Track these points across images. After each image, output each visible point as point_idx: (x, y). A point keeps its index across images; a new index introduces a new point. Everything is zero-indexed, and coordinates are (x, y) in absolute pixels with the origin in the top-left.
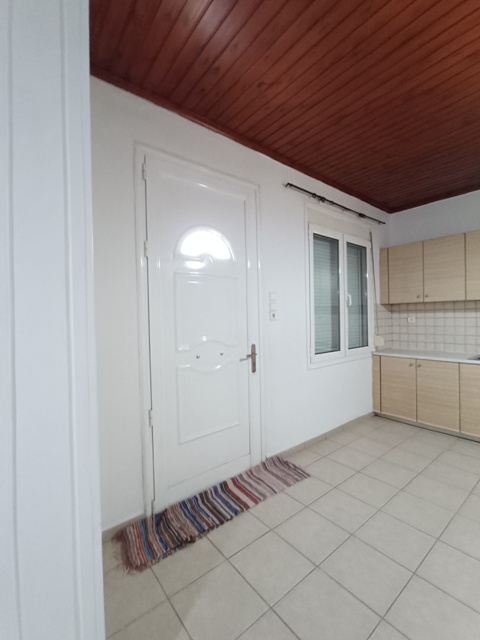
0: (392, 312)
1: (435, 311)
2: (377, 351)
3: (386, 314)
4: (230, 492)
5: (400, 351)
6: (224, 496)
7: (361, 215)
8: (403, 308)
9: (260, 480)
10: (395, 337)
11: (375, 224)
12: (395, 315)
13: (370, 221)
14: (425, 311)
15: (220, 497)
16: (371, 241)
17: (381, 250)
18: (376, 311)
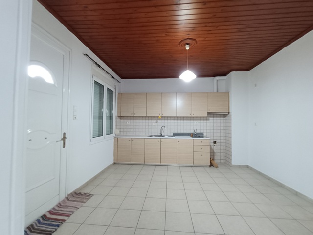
0: (121, 119)
1: (136, 119)
2: (116, 136)
3: (119, 120)
4: (49, 219)
5: (124, 136)
6: (46, 222)
7: (113, 77)
8: (125, 118)
9: (67, 206)
10: (122, 130)
11: (117, 82)
12: (122, 121)
13: (115, 81)
14: (133, 119)
15: (44, 224)
16: (115, 89)
17: (118, 93)
18: (116, 119)
